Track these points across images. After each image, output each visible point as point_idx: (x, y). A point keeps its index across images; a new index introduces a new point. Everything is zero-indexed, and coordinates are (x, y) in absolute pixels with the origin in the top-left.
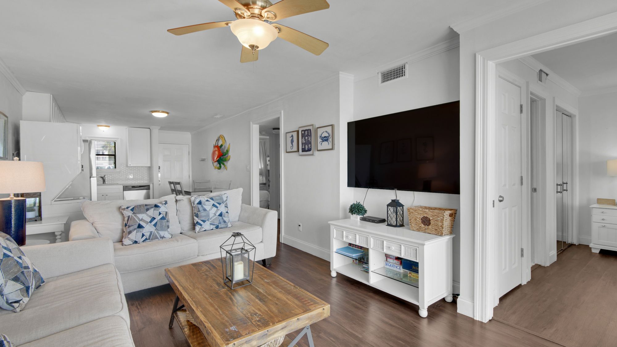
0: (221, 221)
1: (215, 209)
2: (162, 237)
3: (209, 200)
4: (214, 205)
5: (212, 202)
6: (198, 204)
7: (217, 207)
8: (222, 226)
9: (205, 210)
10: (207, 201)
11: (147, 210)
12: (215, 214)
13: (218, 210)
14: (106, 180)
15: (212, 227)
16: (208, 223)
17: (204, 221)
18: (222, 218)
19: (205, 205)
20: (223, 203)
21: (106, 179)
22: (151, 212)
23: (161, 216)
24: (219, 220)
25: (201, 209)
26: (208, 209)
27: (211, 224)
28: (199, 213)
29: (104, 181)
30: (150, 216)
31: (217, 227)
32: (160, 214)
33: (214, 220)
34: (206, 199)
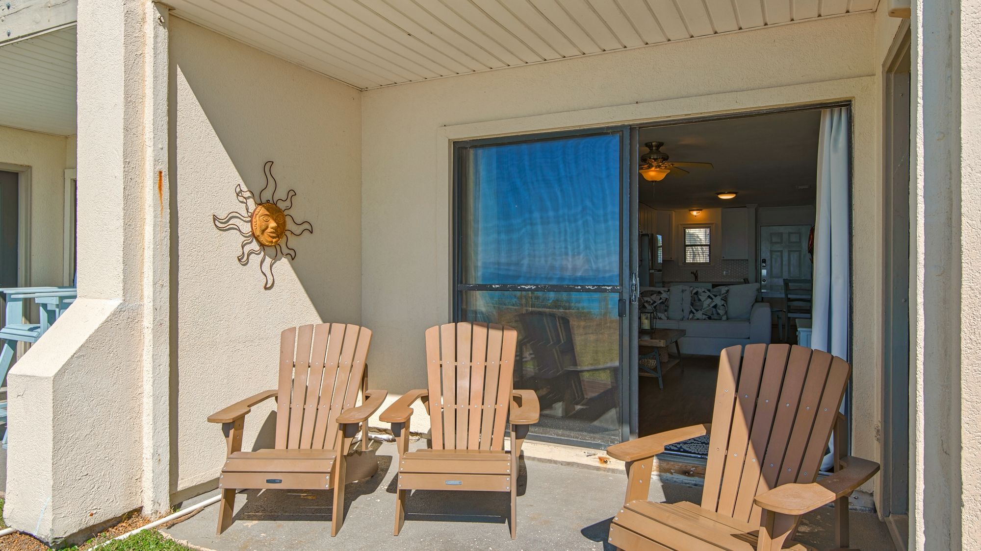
0: (714, 312)
1: (710, 300)
2: (660, 319)
3: (706, 291)
4: (709, 297)
5: (708, 293)
6: (694, 294)
7: (712, 299)
8: (716, 318)
9: (700, 300)
10: (704, 292)
11: (652, 295)
12: (709, 305)
13: (713, 302)
14: (698, 277)
15: (704, 317)
16: (700, 312)
17: (697, 310)
18: (716, 310)
19: (701, 295)
20: (720, 295)
21: (699, 275)
22: (654, 297)
23: (661, 301)
24: (712, 312)
25: (696, 299)
26: (702, 300)
27: (703, 314)
28: (694, 302)
29: (696, 277)
30: (652, 300)
31: (710, 318)
32: (661, 299)
33: (707, 310)
34: (703, 290)
